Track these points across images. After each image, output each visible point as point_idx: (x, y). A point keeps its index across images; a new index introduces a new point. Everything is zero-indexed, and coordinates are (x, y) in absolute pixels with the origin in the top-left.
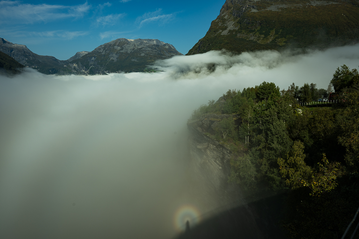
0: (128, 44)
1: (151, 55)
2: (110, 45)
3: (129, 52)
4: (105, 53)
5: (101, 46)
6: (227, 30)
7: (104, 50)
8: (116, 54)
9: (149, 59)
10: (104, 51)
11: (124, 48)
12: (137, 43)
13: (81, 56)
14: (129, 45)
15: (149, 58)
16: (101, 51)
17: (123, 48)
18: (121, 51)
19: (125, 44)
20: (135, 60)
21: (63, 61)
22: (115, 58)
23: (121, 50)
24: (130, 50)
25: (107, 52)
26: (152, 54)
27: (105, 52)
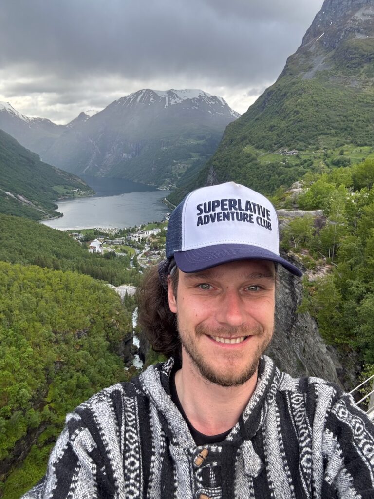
6: (312, 72)
8: (138, 115)
22: (136, 121)
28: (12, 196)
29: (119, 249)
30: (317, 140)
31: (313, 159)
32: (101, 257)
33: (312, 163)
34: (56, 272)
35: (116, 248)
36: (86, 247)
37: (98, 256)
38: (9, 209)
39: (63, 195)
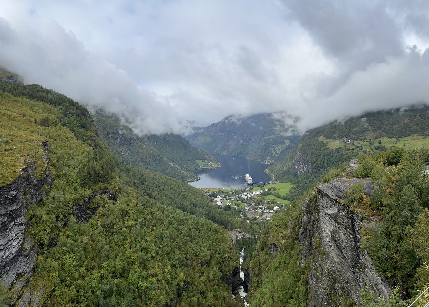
28: (173, 165)
29: (234, 203)
30: (364, 134)
31: (363, 146)
32: (221, 208)
33: (362, 148)
34: (191, 216)
35: (232, 202)
36: (212, 201)
37: (219, 207)
38: (170, 173)
39: (202, 166)
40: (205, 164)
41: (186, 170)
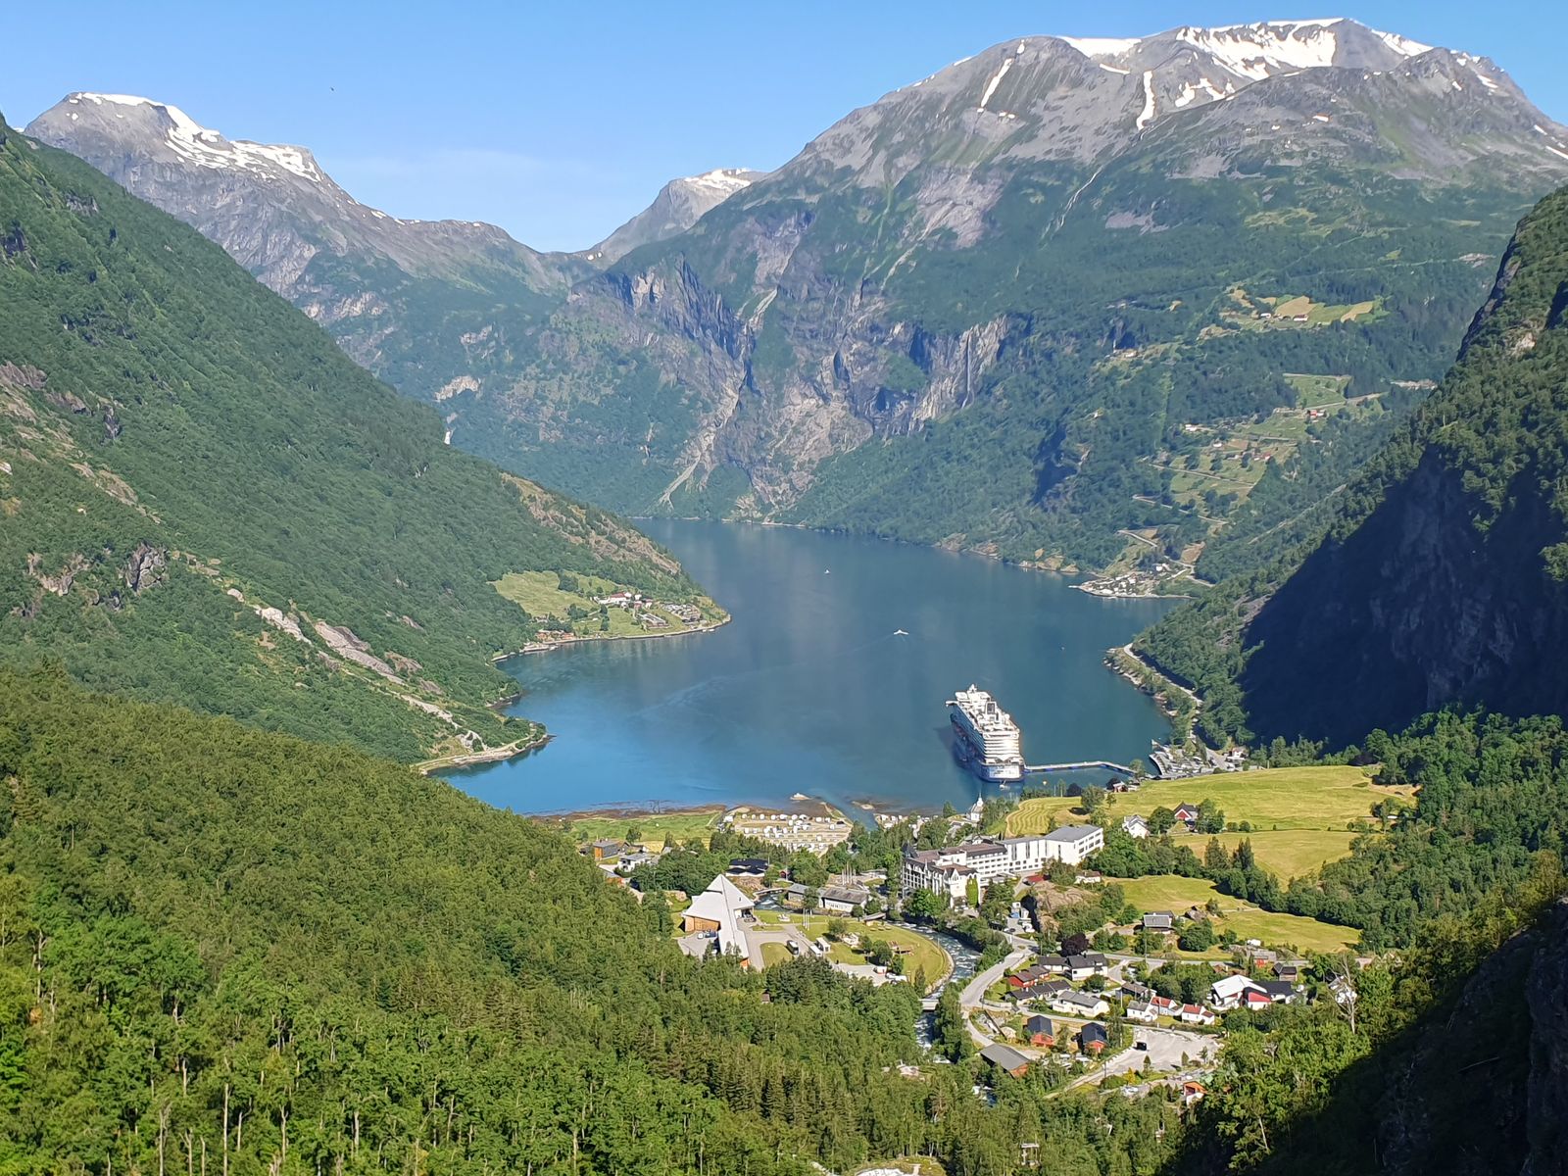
0: (1076, 83)
1: (1284, 162)
2: (931, 105)
3: (1085, 154)
4: (888, 174)
5: (855, 116)
7: (875, 148)
8: (979, 178)
9: (1268, 207)
10: (882, 156)
11: (1047, 117)
12: (1163, 70)
13: (699, 212)
14: (1090, 95)
15: (1267, 198)
16: (855, 161)
17: (1037, 119)
18: (1021, 152)
19: (1051, 87)
20: (1141, 221)
21: (559, 255)
22: (968, 212)
23: (1018, 138)
24: (1097, 132)
25: (901, 162)
26: (1289, 155)
27: (889, 164)
39: (553, 626)
40: (585, 604)
41: (410, 664)
